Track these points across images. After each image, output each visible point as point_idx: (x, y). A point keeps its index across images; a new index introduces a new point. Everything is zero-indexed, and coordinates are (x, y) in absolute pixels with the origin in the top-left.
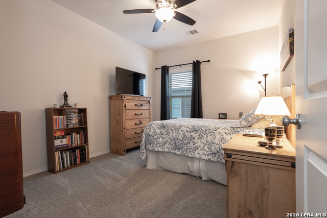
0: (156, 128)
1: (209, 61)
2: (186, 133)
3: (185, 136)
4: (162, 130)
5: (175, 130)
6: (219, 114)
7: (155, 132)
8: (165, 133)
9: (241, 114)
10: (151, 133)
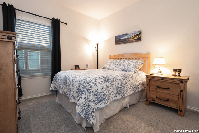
0: (101, 82)
1: (66, 24)
2: (123, 81)
3: (122, 83)
4: (107, 83)
5: (116, 80)
6: (75, 66)
7: (102, 87)
8: (110, 85)
9: (87, 66)
10: (99, 90)
